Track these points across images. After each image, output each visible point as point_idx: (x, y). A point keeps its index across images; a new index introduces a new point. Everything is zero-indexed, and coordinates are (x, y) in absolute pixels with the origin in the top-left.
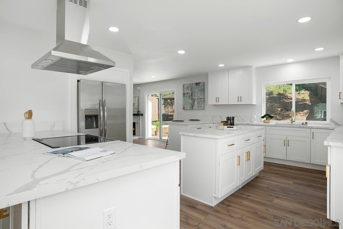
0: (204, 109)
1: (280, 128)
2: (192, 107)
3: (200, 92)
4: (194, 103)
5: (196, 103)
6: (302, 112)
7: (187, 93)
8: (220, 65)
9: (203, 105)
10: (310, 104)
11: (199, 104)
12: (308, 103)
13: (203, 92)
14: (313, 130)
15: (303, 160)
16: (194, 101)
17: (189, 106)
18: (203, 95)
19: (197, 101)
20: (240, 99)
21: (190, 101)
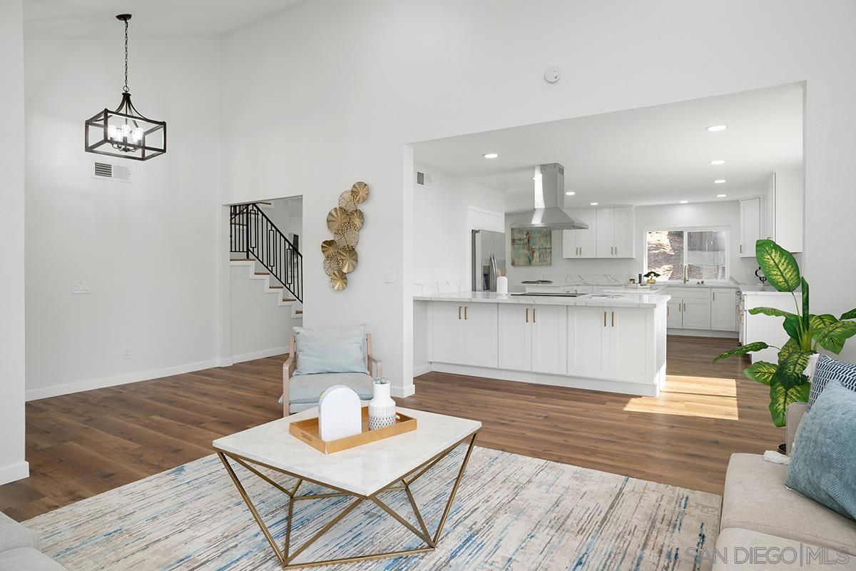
0: (551, 265)
1: (674, 288)
2: (530, 261)
3: (544, 238)
4: (532, 255)
5: (536, 254)
6: (659, 267)
7: (520, 239)
8: (592, 204)
9: (549, 259)
10: (673, 254)
11: (542, 257)
12: (668, 250)
13: (548, 239)
14: (713, 290)
15: (702, 326)
16: (533, 252)
17: (523, 260)
18: (549, 243)
19: (537, 252)
20: (614, 250)
21: (526, 252)
